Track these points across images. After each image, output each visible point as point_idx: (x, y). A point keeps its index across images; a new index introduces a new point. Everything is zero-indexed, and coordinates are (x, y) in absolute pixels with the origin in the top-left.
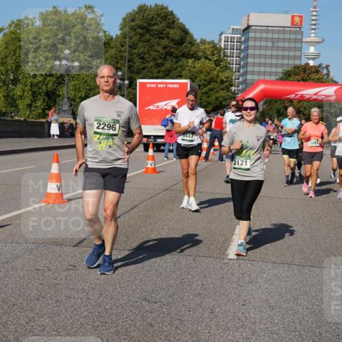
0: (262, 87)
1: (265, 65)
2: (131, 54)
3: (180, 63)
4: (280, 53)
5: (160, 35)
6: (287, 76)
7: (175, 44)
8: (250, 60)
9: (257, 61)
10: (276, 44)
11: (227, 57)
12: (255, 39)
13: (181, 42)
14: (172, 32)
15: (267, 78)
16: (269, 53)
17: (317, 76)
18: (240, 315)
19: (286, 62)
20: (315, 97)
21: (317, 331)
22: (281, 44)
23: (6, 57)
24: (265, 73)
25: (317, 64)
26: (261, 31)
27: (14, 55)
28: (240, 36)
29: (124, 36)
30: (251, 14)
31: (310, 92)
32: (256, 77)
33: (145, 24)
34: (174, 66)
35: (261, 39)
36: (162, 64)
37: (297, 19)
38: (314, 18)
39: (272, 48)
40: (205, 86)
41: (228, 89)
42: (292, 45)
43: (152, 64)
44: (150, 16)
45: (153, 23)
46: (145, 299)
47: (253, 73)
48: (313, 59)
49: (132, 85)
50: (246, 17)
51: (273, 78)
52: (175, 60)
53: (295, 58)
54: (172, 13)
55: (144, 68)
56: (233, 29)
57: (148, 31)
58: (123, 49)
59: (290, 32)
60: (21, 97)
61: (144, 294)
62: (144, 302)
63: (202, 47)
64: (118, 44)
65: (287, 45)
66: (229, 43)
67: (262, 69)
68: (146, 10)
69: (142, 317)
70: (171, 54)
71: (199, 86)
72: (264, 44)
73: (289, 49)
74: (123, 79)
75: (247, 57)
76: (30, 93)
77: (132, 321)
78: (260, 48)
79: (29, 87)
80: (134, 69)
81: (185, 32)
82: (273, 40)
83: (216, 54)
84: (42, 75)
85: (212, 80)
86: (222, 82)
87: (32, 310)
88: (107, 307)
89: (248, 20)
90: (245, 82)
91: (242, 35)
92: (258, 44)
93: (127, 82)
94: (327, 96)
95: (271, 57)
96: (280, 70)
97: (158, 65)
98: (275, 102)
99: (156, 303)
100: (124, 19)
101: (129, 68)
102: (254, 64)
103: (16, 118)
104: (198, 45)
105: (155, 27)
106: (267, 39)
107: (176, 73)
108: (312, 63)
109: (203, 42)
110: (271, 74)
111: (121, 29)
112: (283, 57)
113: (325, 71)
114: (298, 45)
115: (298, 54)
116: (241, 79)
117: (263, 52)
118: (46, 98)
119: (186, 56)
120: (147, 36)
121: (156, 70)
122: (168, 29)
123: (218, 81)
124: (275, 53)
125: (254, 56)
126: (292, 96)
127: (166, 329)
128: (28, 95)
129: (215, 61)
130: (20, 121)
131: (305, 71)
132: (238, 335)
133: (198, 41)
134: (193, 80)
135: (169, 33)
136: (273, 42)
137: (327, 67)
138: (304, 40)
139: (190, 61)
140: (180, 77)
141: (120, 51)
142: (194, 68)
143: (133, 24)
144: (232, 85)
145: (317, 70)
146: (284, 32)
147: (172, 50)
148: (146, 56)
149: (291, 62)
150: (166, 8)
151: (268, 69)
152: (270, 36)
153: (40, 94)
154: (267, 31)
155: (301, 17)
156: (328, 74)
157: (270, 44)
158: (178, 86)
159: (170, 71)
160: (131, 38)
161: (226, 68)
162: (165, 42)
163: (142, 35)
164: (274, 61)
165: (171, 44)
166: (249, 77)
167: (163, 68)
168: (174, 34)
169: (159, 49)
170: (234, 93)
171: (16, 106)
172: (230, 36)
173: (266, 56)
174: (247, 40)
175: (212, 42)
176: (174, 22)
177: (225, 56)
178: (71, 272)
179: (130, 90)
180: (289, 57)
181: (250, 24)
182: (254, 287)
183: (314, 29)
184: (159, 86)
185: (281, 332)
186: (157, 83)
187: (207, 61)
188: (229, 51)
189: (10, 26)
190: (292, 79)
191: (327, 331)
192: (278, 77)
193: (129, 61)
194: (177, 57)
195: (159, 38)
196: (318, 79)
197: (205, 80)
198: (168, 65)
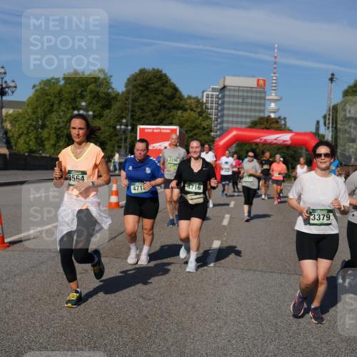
0: (234, 133)
1: (237, 116)
2: (133, 106)
3: (172, 114)
4: (249, 107)
5: (156, 92)
6: (255, 125)
7: (168, 99)
8: (226, 112)
9: (231, 113)
10: (245, 101)
11: (208, 109)
12: (229, 96)
13: (172, 97)
14: (165, 89)
15: (239, 126)
16: (240, 107)
17: (278, 126)
18: (215, 309)
19: (253, 114)
20: (275, 141)
21: (274, 322)
22: (249, 101)
23: (37, 108)
24: (237, 123)
25: (277, 116)
26: (234, 90)
27: (43, 106)
28: (217, 93)
29: (128, 92)
30: (227, 78)
31: (271, 137)
32: (230, 125)
33: (145, 84)
34: (167, 116)
35: (234, 96)
36: (158, 114)
37: (261, 82)
38: (274, 85)
39: (243, 103)
40: (191, 131)
41: (208, 134)
42: (258, 101)
43: (149, 113)
44: (148, 78)
45: (151, 82)
46: (142, 297)
47: (228, 122)
48: (274, 112)
49: (134, 130)
50: (222, 80)
51: (244, 126)
52: (168, 111)
53: (260, 111)
54: (165, 75)
55: (143, 117)
56: (213, 88)
57: (147, 88)
58: (127, 102)
59: (257, 92)
60: (48, 139)
61: (141, 293)
62: (141, 300)
63: (189, 101)
64: (124, 99)
65: (254, 101)
66: (210, 99)
67: (235, 119)
68: (145, 72)
69: (139, 310)
70: (164, 107)
71: (186, 131)
72: (236, 100)
73: (256, 104)
74: (127, 125)
75: (223, 110)
76: (55, 135)
77: (131, 313)
78: (234, 103)
79: (53, 131)
80: (136, 117)
81: (176, 89)
82: (243, 97)
83: (199, 107)
84: (64, 122)
85: (196, 127)
86: (204, 128)
87: (54, 304)
88: (112, 302)
89: (224, 81)
90: (221, 129)
91: (220, 93)
92: (232, 100)
93: (129, 128)
94: (284, 141)
95: (242, 110)
96: (248, 120)
97: (154, 115)
98: (245, 144)
99: (150, 299)
100: (129, 80)
101: (132, 116)
102: (229, 116)
103: (44, 155)
104: (185, 100)
105: (152, 86)
106: (238, 97)
107: (168, 121)
108: (273, 115)
109: (189, 97)
110: (241, 123)
111: (126, 87)
112: (251, 110)
113: (283, 122)
114: (262, 101)
115: (262, 108)
116: (219, 126)
117: (236, 106)
118: (67, 140)
119: (177, 108)
120: (146, 93)
121: (152, 119)
122: (162, 88)
123: (201, 127)
124: (245, 107)
125: (229, 109)
126: (258, 140)
127: (158, 320)
128: (53, 137)
129: (199, 112)
130: (46, 157)
131: (267, 122)
132: (213, 324)
133: (186, 97)
134: (181, 127)
135: (163, 90)
136: (243, 99)
137: (285, 119)
138: (268, 97)
139: (179, 112)
140: (171, 124)
141: (125, 104)
142: (183, 117)
143: (135, 83)
144: (211, 131)
145: (277, 121)
146: (252, 92)
147: (166, 103)
148: (145, 108)
149: (257, 114)
150: (161, 71)
151: (239, 119)
152: (241, 94)
153: (62, 136)
154: (239, 91)
155: (264, 81)
156: (285, 125)
157: (241, 100)
158: (169, 131)
159: (163, 120)
160: (133, 94)
161: (207, 118)
162: (160, 97)
163: (142, 92)
164: (244, 113)
165: (165, 99)
166: (225, 125)
167: (158, 117)
168: (167, 91)
169: (156, 102)
170: (214, 138)
171: (43, 146)
172: (210, 93)
173: (238, 110)
174: (223, 97)
175: (196, 98)
176: (167, 82)
177: (207, 108)
178: (84, 275)
179: (132, 134)
180: (255, 111)
181: (226, 84)
182: (226, 289)
183: (274, 90)
184: (155, 131)
185: (247, 323)
186: (153, 129)
187: (192, 112)
188: (209, 105)
189: (40, 83)
190: (257, 126)
191: (281, 322)
192: (246, 126)
193: (132, 111)
194: (169, 109)
195: (156, 94)
196: (278, 128)
197: (191, 127)
198: (162, 114)
